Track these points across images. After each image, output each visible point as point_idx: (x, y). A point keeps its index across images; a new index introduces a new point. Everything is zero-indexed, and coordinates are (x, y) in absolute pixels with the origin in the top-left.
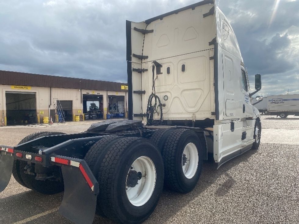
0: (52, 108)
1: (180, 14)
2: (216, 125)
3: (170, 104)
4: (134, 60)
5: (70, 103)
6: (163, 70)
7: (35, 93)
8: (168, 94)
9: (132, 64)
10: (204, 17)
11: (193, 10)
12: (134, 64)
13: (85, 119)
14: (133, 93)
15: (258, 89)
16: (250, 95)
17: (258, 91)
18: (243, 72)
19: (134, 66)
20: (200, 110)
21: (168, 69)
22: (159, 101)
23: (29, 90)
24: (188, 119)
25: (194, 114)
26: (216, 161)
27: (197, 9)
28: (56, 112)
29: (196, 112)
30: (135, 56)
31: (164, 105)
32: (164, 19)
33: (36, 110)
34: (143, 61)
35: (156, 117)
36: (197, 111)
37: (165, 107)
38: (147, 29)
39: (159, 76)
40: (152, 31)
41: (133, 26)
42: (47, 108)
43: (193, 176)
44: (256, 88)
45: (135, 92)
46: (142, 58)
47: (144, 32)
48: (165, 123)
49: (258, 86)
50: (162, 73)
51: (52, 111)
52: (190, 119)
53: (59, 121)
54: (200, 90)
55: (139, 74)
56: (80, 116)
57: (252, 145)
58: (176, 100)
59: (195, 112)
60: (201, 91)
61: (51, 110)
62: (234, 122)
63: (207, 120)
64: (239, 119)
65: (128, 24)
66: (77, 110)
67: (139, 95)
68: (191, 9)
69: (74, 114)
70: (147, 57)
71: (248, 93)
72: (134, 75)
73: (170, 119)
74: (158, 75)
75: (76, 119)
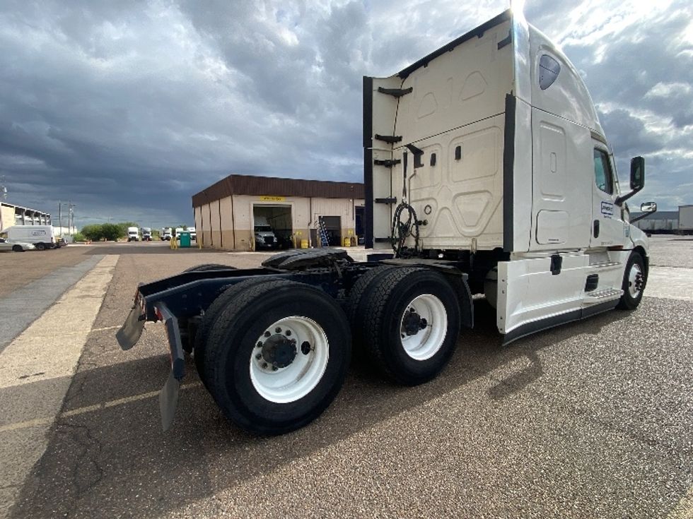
0: (312, 227)
1: (457, 49)
2: (514, 260)
3: (435, 220)
4: (376, 145)
5: (337, 219)
6: (426, 159)
7: (291, 206)
8: (432, 203)
9: (373, 152)
10: (499, 49)
11: (479, 37)
12: (379, 153)
13: (359, 244)
14: (374, 202)
15: (637, 187)
16: (619, 201)
17: (636, 191)
18: (603, 154)
19: (377, 156)
20: (485, 232)
21: (434, 157)
22: (415, 217)
23: (282, 202)
24: (464, 248)
25: (473, 240)
26: (501, 329)
27: (487, 34)
28: (318, 233)
29: (477, 236)
30: (378, 137)
31: (425, 223)
32: (430, 64)
33: (291, 230)
34: (396, 145)
35: (410, 243)
36: (481, 234)
37: (428, 225)
38: (402, 89)
39: (419, 170)
40: (410, 90)
41: (375, 86)
42: (306, 227)
43: (432, 355)
44: (632, 187)
45: (378, 201)
46: (392, 140)
47: (397, 94)
48: (427, 254)
49: (637, 183)
50: (423, 165)
51: (313, 231)
52: (467, 248)
53: (322, 246)
54: (486, 193)
55: (388, 169)
56: (351, 239)
57: (618, 301)
58: (445, 212)
59: (477, 234)
60: (489, 194)
61: (311, 230)
62: (561, 255)
63: (498, 250)
64: (579, 250)
65: (368, 82)
66: (347, 230)
67: (386, 205)
68: (477, 37)
69: (343, 235)
70: (400, 139)
71: (613, 197)
72: (377, 172)
73: (434, 248)
74: (416, 169)
75: (346, 242)
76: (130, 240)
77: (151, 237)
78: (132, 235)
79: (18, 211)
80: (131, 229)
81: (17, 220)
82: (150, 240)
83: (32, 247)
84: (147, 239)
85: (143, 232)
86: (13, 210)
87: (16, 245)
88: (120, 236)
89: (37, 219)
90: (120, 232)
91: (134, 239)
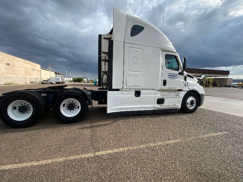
14: (102, 72)
16: (180, 73)
41: (102, 37)
65: (100, 36)
76: (84, 82)
77: (89, 82)
78: (84, 81)
79: (56, 73)
80: (84, 79)
81: (55, 76)
82: (89, 83)
83: (55, 83)
84: (88, 82)
85: (87, 80)
86: (54, 73)
87: (51, 82)
88: (82, 81)
89: (61, 75)
90: (82, 80)
91: (85, 82)
